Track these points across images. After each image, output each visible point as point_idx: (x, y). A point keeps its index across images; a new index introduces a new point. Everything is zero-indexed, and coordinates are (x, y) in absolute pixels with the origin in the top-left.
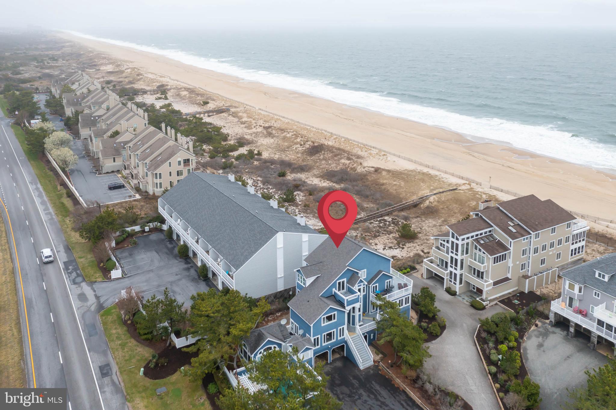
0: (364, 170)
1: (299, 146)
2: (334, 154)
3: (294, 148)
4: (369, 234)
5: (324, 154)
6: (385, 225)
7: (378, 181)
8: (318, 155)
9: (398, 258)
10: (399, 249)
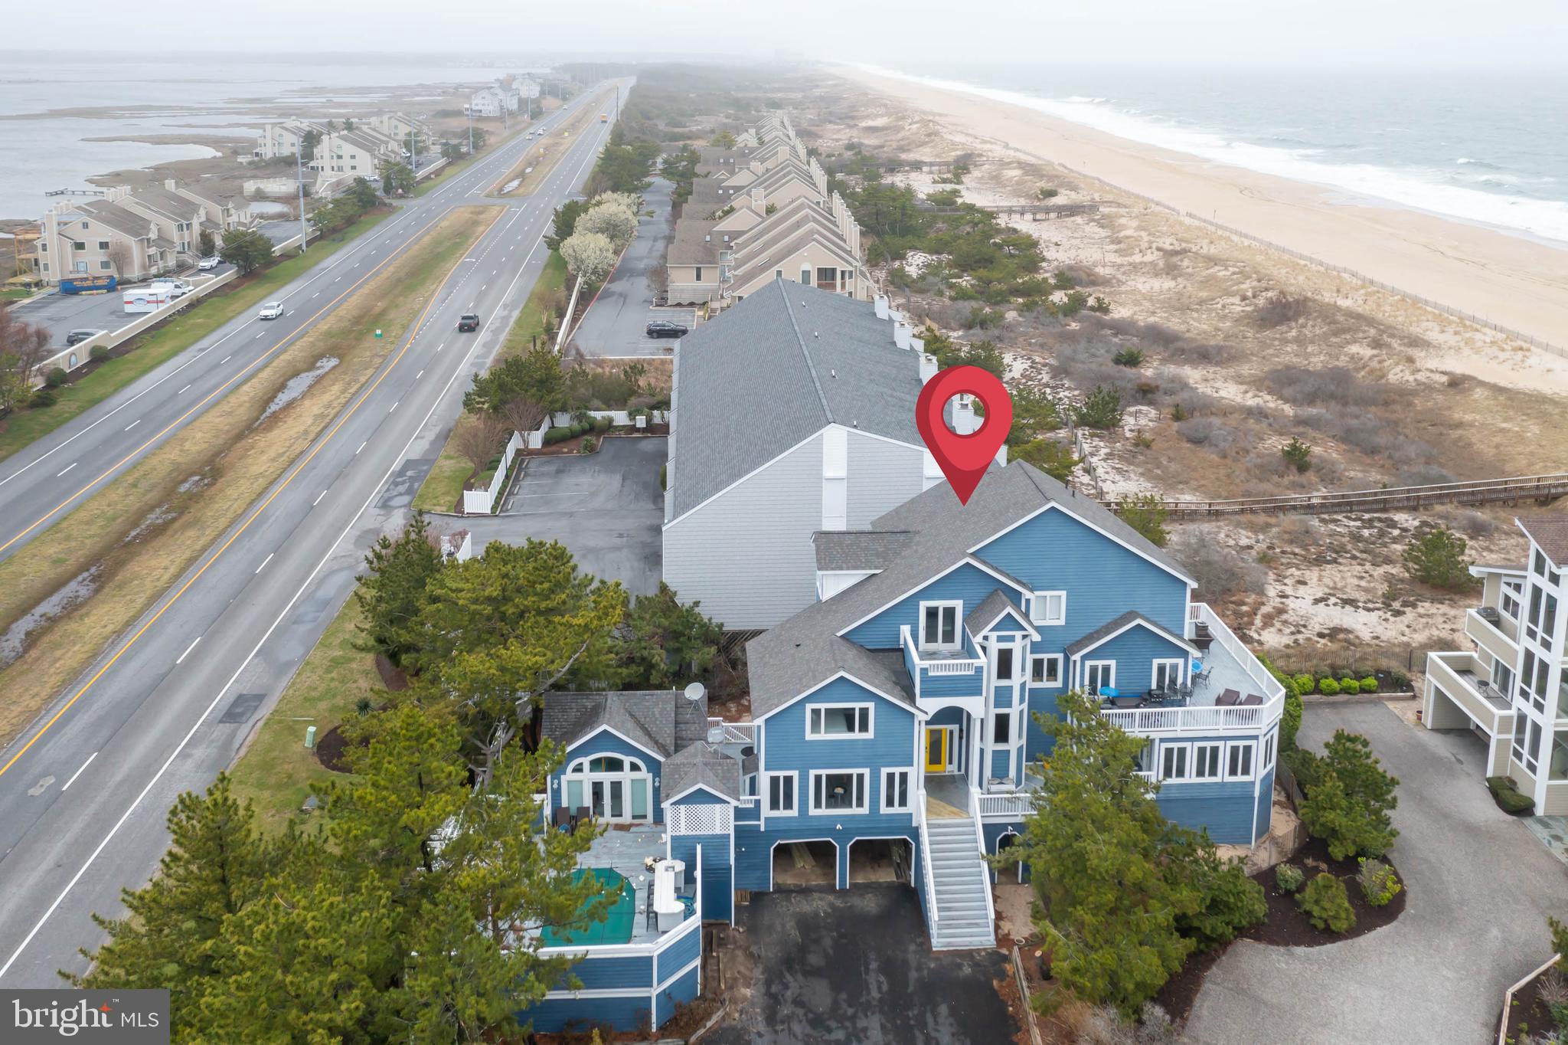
0: (1411, 378)
1: (1237, 300)
2: (1333, 327)
3: (1219, 306)
4: (1297, 550)
5: (1304, 326)
6: (1382, 534)
7: (1447, 413)
8: (1284, 328)
9: (1357, 637)
10: (1380, 613)
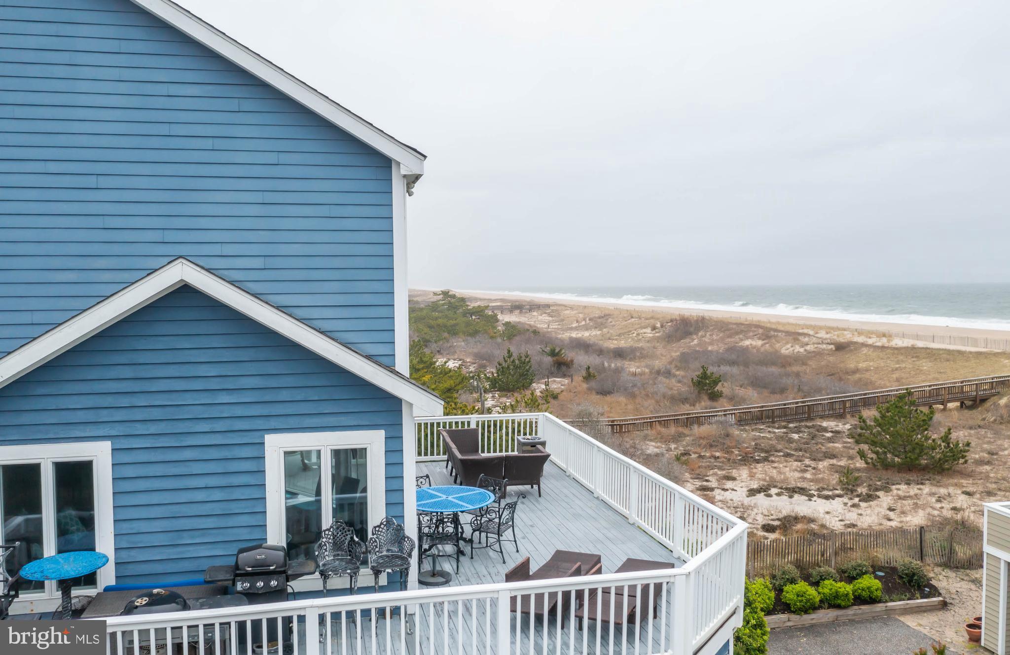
0: (802, 350)
1: (649, 330)
2: (728, 333)
3: (634, 335)
5: (704, 336)
6: (813, 437)
7: (842, 365)
8: (687, 340)
9: (823, 526)
10: (845, 500)
